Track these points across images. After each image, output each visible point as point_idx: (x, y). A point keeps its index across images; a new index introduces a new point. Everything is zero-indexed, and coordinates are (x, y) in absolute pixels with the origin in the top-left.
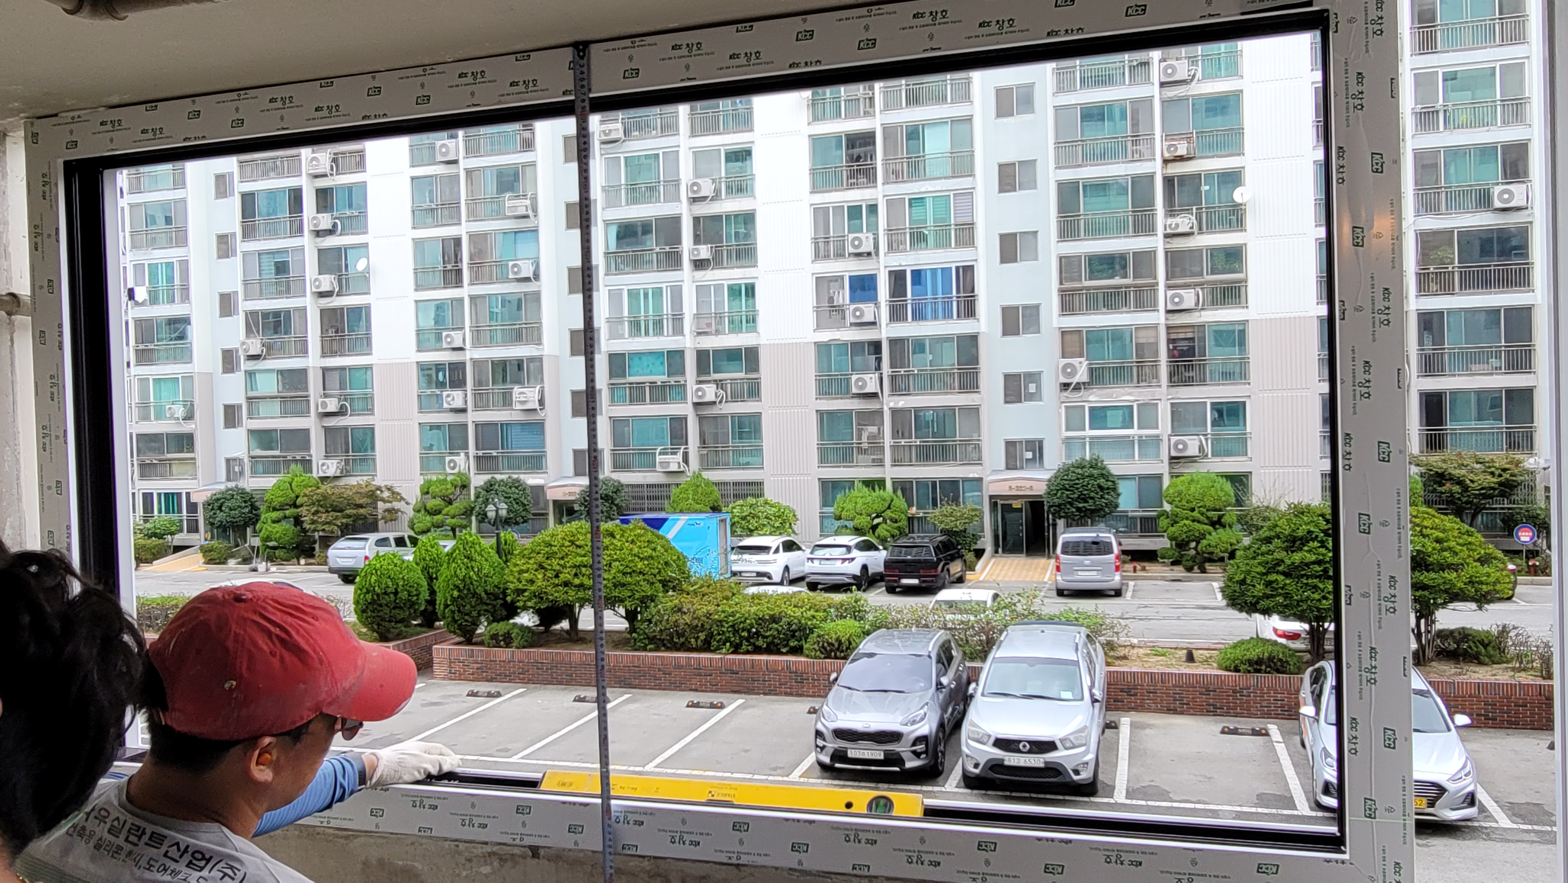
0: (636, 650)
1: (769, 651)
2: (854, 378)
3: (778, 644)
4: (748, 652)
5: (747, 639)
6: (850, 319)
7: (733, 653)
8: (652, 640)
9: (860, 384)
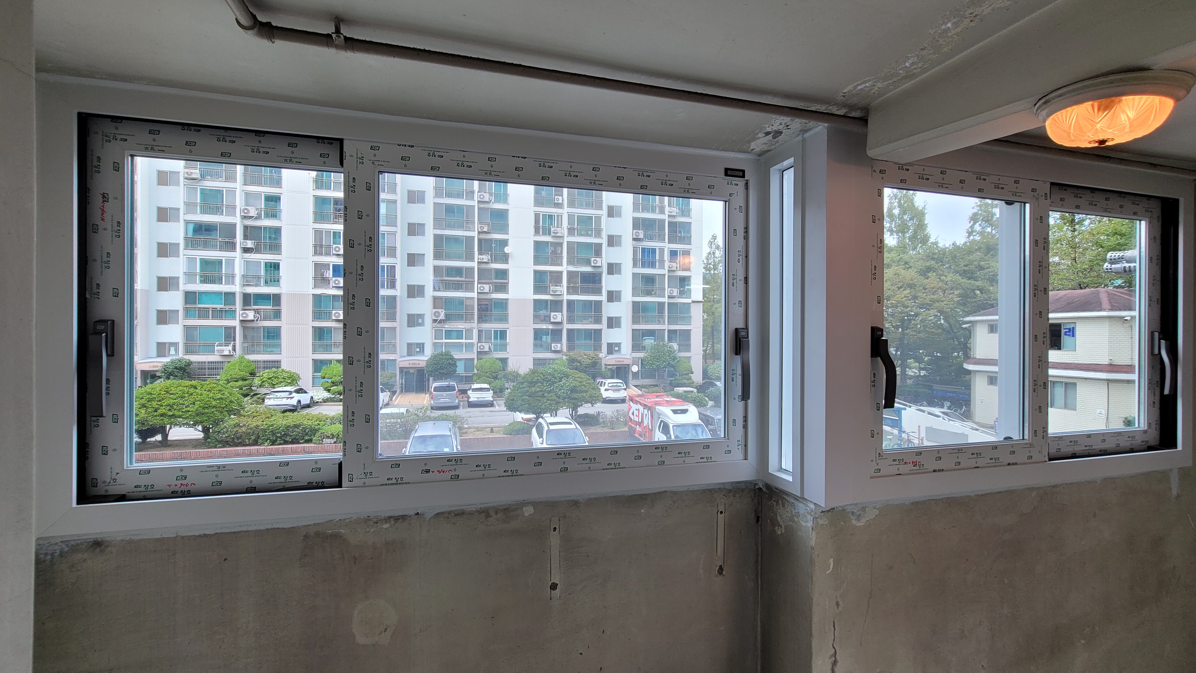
0: (209, 448)
1: (292, 442)
2: (334, 312)
3: (298, 439)
4: (280, 444)
5: (280, 437)
6: (332, 284)
7: (271, 445)
8: (220, 442)
9: (337, 315)
